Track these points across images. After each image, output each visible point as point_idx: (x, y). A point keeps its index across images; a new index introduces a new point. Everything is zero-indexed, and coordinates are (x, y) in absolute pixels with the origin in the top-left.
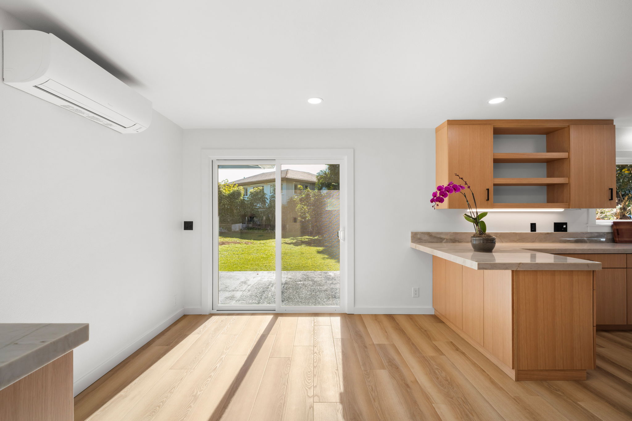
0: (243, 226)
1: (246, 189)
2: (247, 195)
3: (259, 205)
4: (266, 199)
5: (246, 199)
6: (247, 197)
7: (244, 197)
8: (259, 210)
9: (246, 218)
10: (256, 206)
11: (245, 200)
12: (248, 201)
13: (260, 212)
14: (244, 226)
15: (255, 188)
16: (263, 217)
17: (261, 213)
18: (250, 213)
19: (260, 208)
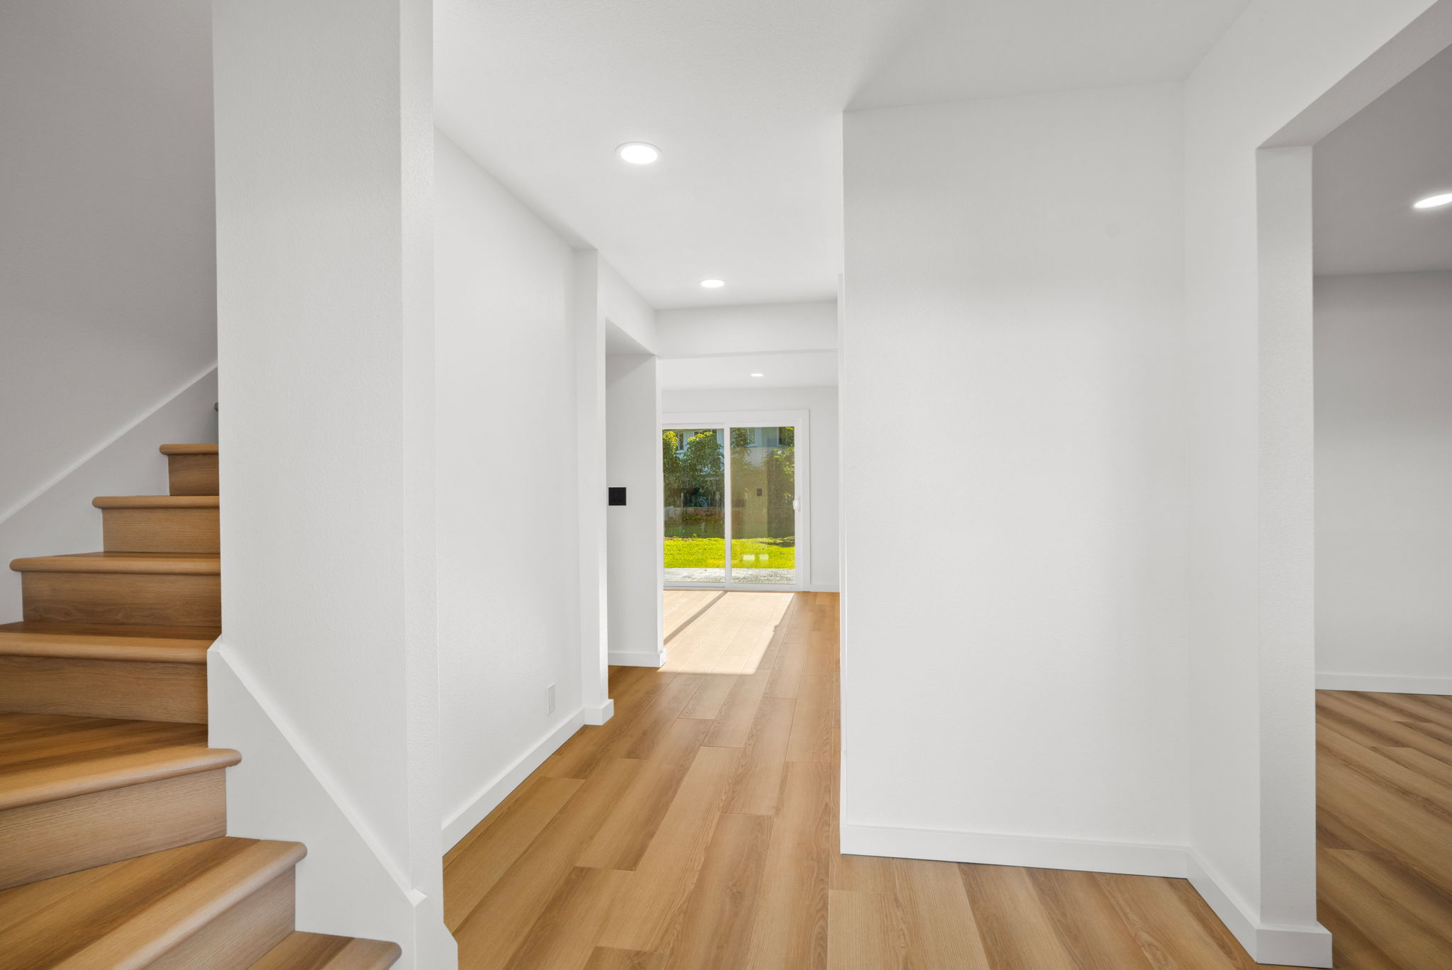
0: (675, 511)
1: (680, 436)
2: (682, 448)
3: (706, 469)
4: (720, 457)
5: (681, 457)
6: (681, 451)
7: (678, 452)
8: (706, 479)
9: (682, 494)
10: (701, 470)
11: (679, 458)
12: (685, 461)
13: (709, 483)
14: (677, 512)
15: (699, 435)
16: (715, 493)
17: (712, 485)
18: (689, 484)
19: (709, 475)
